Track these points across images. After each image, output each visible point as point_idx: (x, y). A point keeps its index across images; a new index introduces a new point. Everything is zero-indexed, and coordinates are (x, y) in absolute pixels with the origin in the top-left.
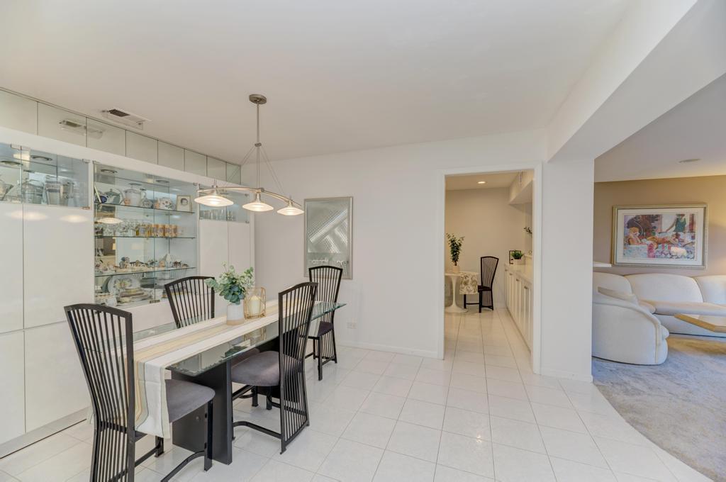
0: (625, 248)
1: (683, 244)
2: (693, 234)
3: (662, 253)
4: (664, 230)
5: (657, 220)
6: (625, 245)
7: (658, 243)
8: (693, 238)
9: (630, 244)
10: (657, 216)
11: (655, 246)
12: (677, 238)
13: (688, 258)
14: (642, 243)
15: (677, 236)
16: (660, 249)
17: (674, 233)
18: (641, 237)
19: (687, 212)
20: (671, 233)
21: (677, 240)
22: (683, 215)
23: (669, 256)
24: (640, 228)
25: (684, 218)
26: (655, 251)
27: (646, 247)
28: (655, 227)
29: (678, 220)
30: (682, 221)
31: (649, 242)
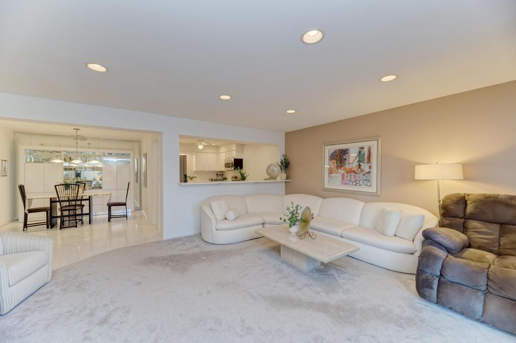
0: (329, 176)
1: (364, 173)
2: (369, 164)
3: (350, 181)
4: (351, 162)
5: (347, 153)
6: (329, 173)
7: (348, 173)
8: (370, 167)
9: (331, 173)
10: (347, 150)
11: (346, 175)
12: (359, 168)
13: (367, 185)
14: (338, 173)
15: (360, 165)
16: (349, 178)
17: (358, 163)
18: (338, 167)
19: (366, 144)
20: (356, 164)
21: (359, 170)
22: (363, 148)
23: (354, 183)
24: (336, 160)
25: (364, 150)
26: (346, 179)
28: (345, 159)
29: (360, 153)
30: (362, 153)
31: (342, 172)
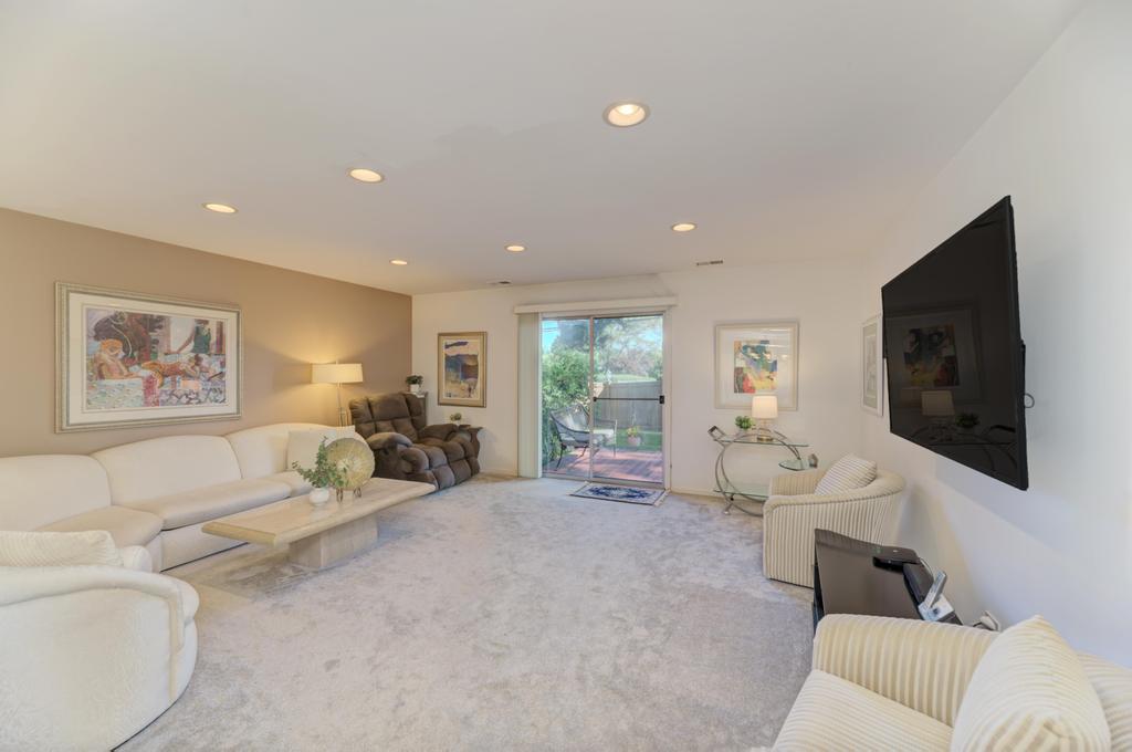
0: (90, 387)
1: (208, 375)
2: (221, 358)
3: (172, 394)
4: (174, 347)
5: (160, 327)
6: (90, 379)
7: (164, 376)
8: (223, 364)
9: (101, 376)
10: (161, 318)
11: (159, 381)
12: (197, 364)
13: (216, 401)
14: (130, 375)
15: (198, 360)
16: (167, 388)
17: (193, 355)
18: (129, 360)
19: (213, 316)
20: (186, 356)
21: (197, 368)
22: (206, 322)
23: (184, 400)
24: (123, 341)
25: (207, 327)
26: (158, 391)
27: (140, 381)
28: (156, 342)
29: (197, 331)
30: (205, 333)
31: (146, 373)
